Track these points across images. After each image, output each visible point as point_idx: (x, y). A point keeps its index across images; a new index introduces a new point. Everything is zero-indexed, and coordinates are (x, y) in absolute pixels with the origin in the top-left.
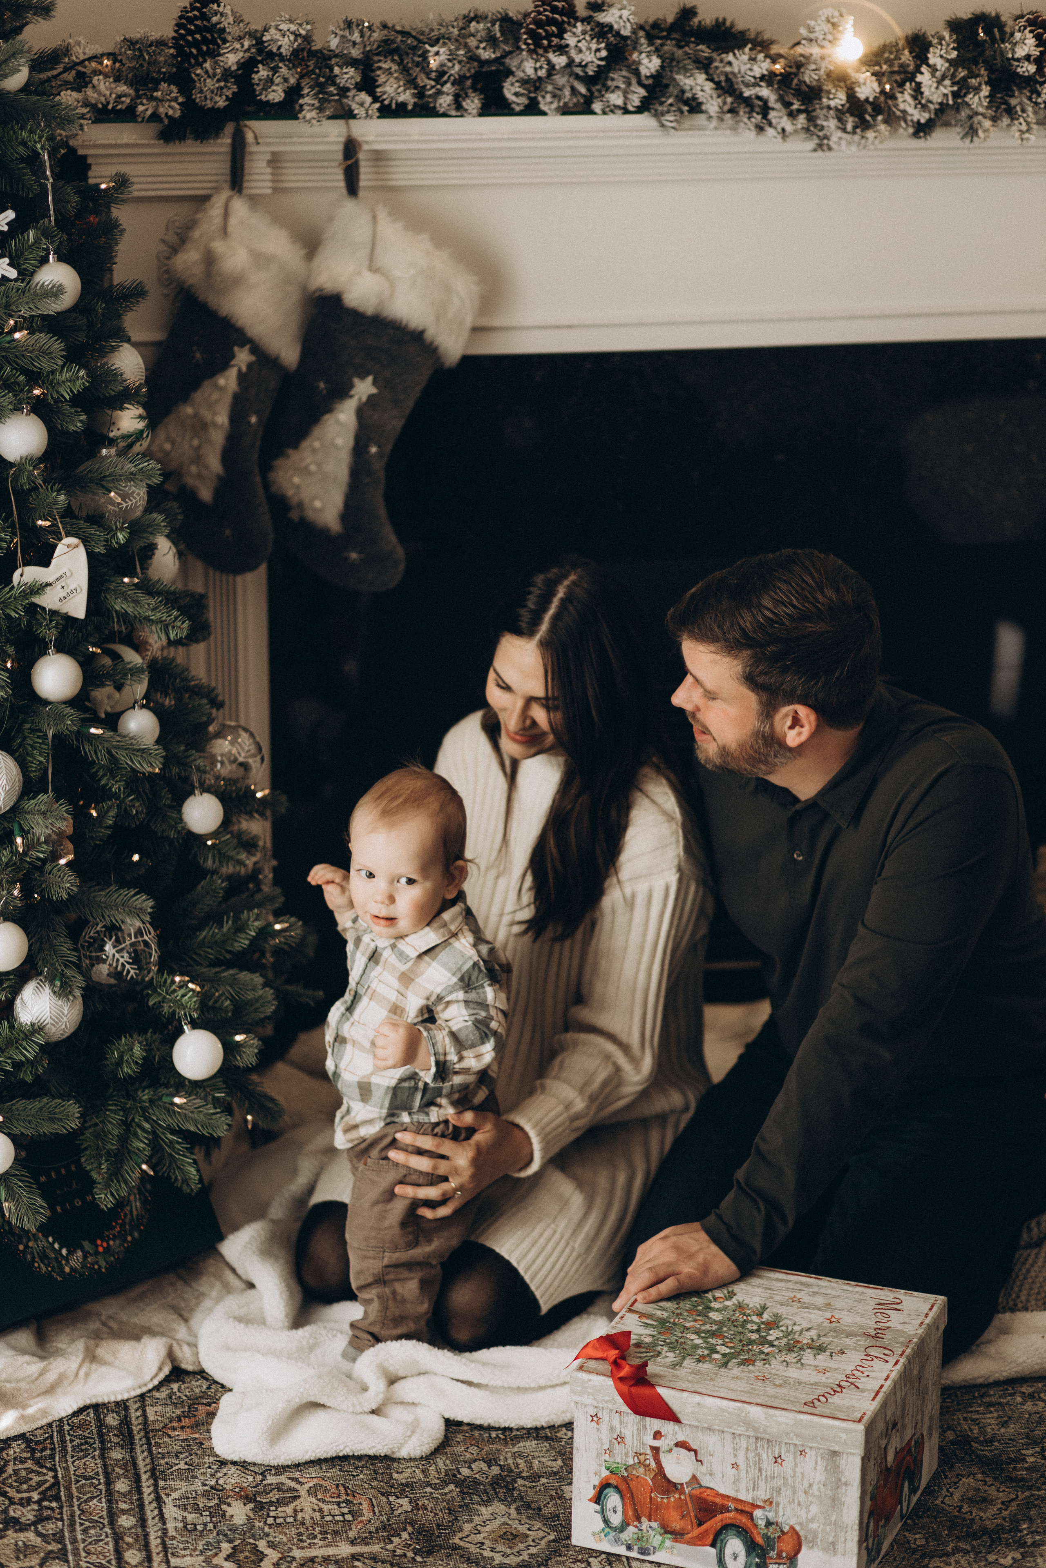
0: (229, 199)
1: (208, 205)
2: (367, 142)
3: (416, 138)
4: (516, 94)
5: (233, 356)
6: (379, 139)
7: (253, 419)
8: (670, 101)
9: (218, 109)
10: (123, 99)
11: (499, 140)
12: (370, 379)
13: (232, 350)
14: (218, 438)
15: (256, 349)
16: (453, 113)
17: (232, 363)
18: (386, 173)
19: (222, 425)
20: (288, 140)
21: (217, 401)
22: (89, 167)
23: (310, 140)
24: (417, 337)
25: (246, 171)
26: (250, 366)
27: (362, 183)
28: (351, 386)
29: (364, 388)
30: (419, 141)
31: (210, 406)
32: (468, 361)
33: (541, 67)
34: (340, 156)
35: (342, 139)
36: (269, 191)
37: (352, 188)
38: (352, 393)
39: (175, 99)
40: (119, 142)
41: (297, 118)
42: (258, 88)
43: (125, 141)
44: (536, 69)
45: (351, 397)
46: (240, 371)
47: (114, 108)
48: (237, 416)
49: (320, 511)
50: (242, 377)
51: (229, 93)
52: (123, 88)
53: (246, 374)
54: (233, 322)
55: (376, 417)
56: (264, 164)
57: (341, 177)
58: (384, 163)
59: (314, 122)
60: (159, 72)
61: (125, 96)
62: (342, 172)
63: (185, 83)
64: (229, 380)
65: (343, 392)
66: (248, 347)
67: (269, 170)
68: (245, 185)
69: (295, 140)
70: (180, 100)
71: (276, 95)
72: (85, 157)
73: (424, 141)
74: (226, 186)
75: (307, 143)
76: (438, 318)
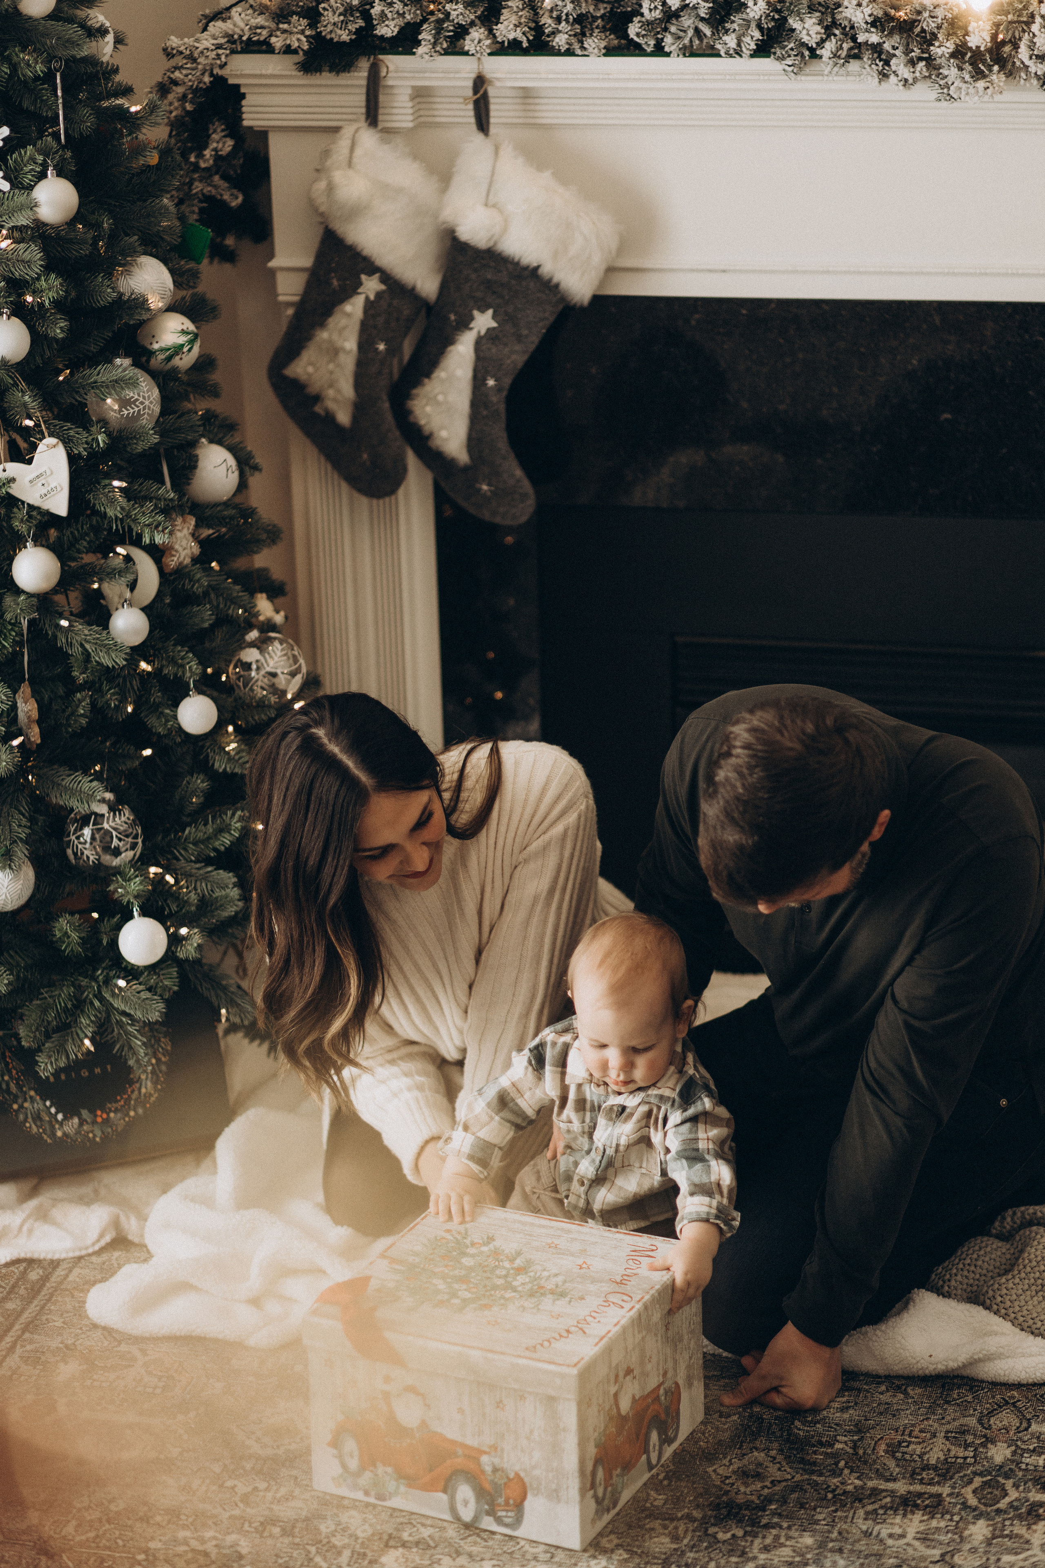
0: (357, 131)
1: (338, 135)
2: (498, 79)
3: (543, 76)
4: (638, 35)
5: (360, 284)
6: (508, 76)
7: (382, 347)
8: (792, 45)
9: (344, 42)
10: (259, 31)
11: (629, 80)
12: (490, 312)
13: (359, 278)
14: (348, 362)
15: (386, 277)
16: (579, 52)
17: (359, 291)
18: (535, 111)
19: (350, 352)
20: (422, 75)
21: (344, 328)
22: (243, 96)
23: (441, 75)
24: (533, 272)
25: (381, 105)
26: (379, 295)
27: (492, 120)
28: (472, 318)
29: (483, 321)
30: (546, 79)
31: (341, 331)
32: (598, 300)
33: (656, 8)
34: (470, 93)
35: (473, 76)
36: (411, 125)
37: (483, 123)
38: (471, 325)
39: (302, 32)
40: (264, 72)
41: (414, 54)
42: (375, 22)
43: (269, 72)
44: (651, 10)
45: (471, 329)
46: (367, 298)
47: (249, 39)
48: (365, 344)
49: (447, 440)
50: (369, 305)
51: (353, 27)
52: (260, 20)
53: (372, 302)
54: (359, 249)
55: (494, 351)
56: (407, 98)
57: (472, 113)
58: (531, 101)
59: (427, 57)
60: (297, 5)
61: (262, 27)
62: (471, 106)
63: (313, 16)
64: (354, 308)
65: (464, 323)
66: (377, 275)
67: (410, 104)
68: (380, 118)
69: (427, 75)
70: (308, 33)
71: (388, 30)
72: (237, 87)
73: (552, 80)
74: (363, 117)
75: (441, 79)
76: (555, 255)
